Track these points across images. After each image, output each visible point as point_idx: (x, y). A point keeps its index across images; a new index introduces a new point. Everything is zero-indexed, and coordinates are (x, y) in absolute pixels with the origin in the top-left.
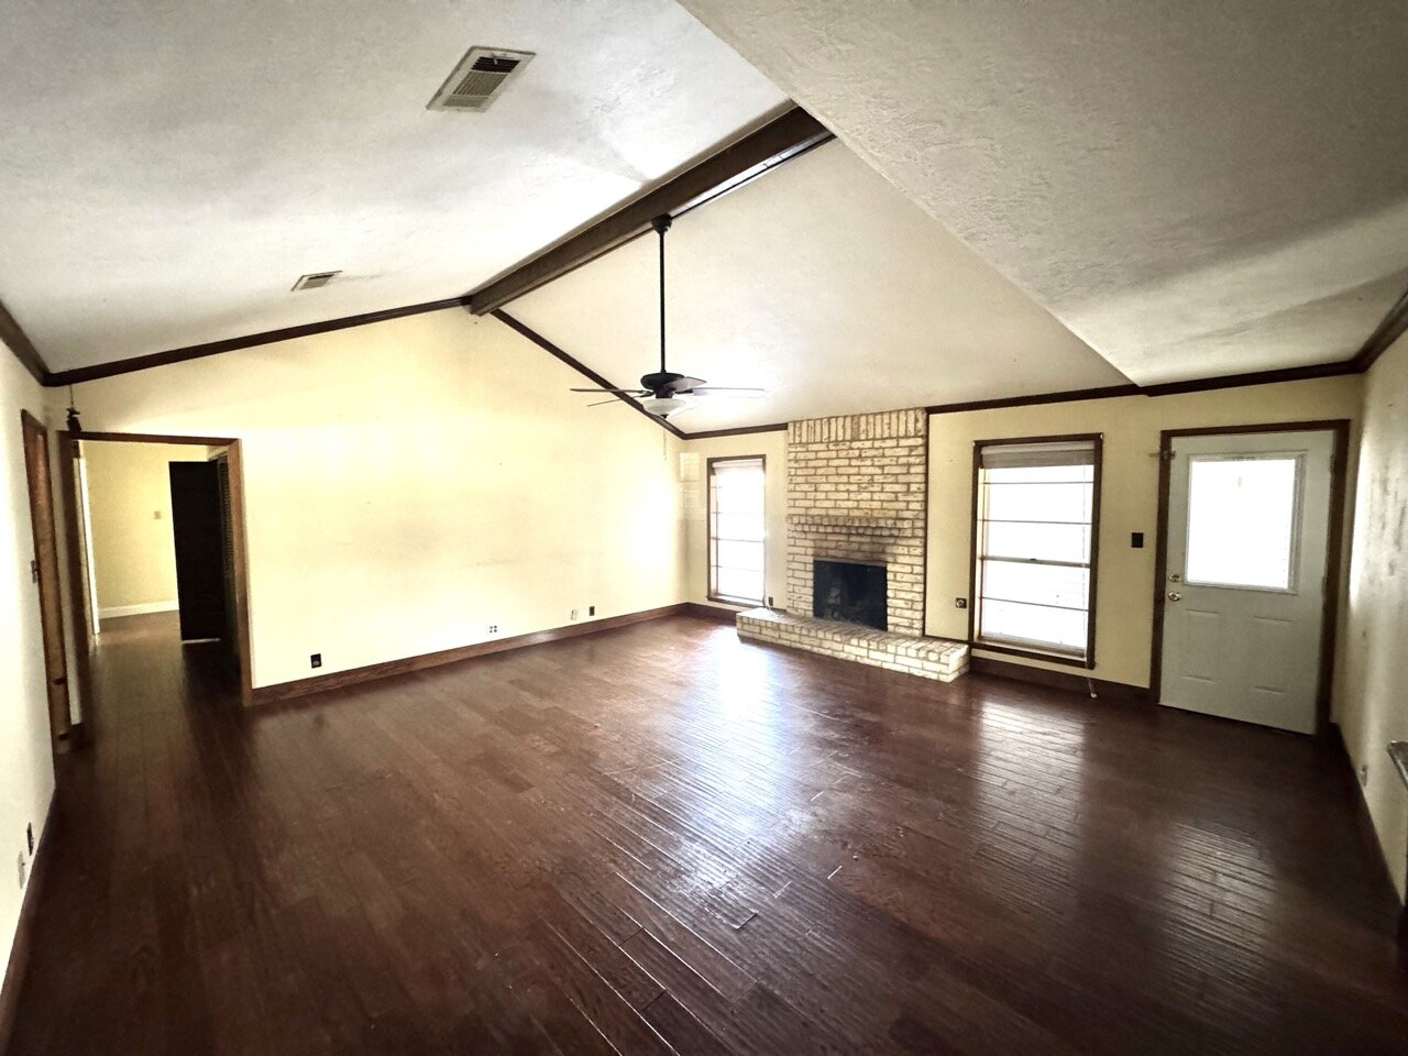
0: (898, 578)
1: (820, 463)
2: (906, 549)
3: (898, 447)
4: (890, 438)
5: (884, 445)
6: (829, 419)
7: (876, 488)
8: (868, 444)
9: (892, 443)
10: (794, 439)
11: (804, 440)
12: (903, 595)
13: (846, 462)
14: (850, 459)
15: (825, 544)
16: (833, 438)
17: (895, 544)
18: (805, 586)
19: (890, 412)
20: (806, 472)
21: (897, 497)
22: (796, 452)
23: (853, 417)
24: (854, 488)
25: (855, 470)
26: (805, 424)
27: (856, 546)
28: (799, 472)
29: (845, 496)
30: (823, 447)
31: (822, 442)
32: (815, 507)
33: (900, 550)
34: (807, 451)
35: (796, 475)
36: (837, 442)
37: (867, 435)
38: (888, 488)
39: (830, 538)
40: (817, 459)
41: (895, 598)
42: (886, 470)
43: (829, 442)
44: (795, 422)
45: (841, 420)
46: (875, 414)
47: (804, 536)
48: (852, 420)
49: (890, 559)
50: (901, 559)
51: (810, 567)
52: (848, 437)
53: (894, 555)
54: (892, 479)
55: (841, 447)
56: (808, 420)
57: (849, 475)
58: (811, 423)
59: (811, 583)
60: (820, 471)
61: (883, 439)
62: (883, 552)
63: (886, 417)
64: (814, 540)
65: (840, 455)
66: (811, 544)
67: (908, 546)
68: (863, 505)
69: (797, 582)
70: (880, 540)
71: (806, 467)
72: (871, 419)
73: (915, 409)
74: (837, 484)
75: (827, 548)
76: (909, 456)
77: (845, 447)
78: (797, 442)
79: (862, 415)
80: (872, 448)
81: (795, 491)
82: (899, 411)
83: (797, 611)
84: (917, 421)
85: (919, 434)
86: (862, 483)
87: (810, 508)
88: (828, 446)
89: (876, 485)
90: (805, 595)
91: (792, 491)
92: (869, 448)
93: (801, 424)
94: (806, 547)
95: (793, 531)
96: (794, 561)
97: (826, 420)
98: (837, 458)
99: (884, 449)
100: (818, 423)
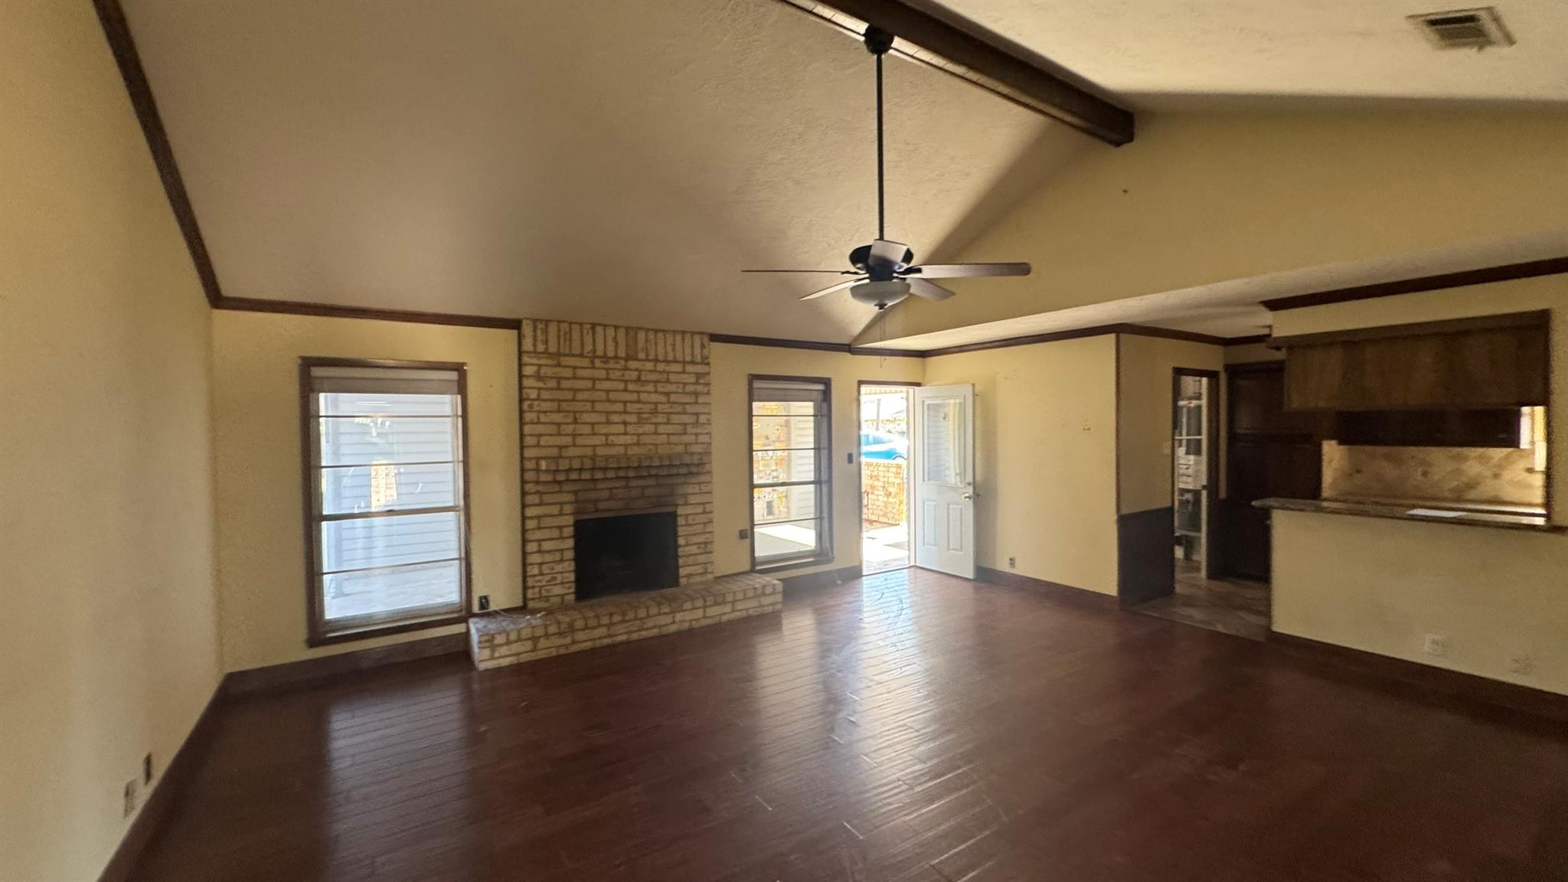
0: (690, 521)
1: (581, 384)
2: (697, 488)
3: (684, 372)
4: (675, 361)
5: (668, 369)
6: (594, 326)
7: (661, 419)
8: (649, 366)
9: (677, 368)
10: (535, 345)
11: (553, 349)
12: (695, 539)
13: (621, 386)
14: (626, 382)
15: (593, 495)
16: (600, 353)
17: (684, 483)
18: (562, 561)
19: (675, 332)
20: (558, 395)
21: (685, 429)
22: (540, 366)
23: (628, 329)
24: (633, 419)
25: (634, 397)
26: (553, 328)
27: (635, 493)
28: (545, 395)
29: (621, 428)
30: (586, 362)
31: (581, 355)
32: (574, 445)
33: (690, 489)
34: (559, 365)
35: (537, 399)
36: (605, 358)
37: (647, 355)
38: (675, 419)
39: (601, 485)
40: (575, 378)
41: (687, 545)
42: (673, 398)
43: (594, 357)
44: (534, 321)
45: (611, 332)
46: (656, 331)
47: (556, 488)
48: (627, 333)
49: (681, 502)
50: (692, 500)
51: (569, 531)
52: (622, 353)
54: (679, 409)
55: (612, 365)
56: (559, 322)
57: (625, 403)
58: (565, 326)
59: (570, 554)
60: (580, 396)
61: (667, 362)
62: (672, 494)
63: (669, 337)
64: (575, 493)
65: (612, 376)
66: (570, 497)
67: (699, 484)
68: (645, 439)
69: (548, 558)
70: (669, 481)
71: (559, 388)
72: (651, 336)
73: (702, 333)
74: (608, 413)
75: (596, 501)
76: (697, 383)
77: (618, 366)
78: (538, 350)
79: (640, 328)
80: (653, 371)
81: (538, 423)
82: (684, 333)
83: (548, 601)
84: (703, 346)
85: (705, 361)
86: (643, 413)
87: (566, 447)
88: (593, 362)
89: (661, 415)
90: (562, 573)
91: (532, 423)
92: (649, 371)
93: (547, 326)
94: (561, 504)
95: (537, 482)
96: (539, 528)
97: (588, 326)
98: (607, 379)
99: (668, 373)
100: (576, 328)
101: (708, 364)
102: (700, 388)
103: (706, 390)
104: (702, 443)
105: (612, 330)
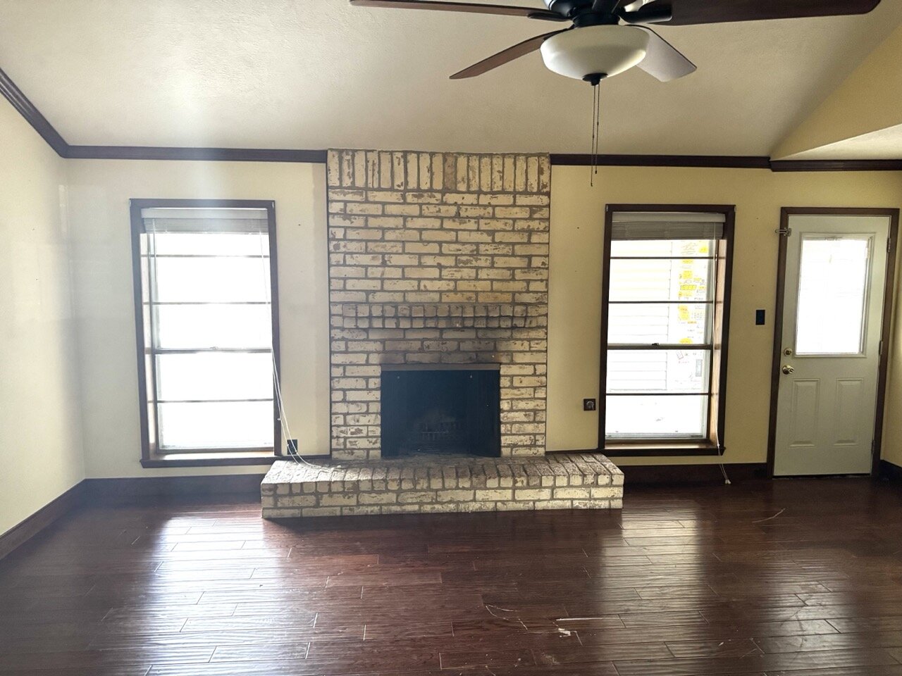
0: (516, 383)
1: (391, 222)
2: (526, 343)
3: (514, 205)
4: (503, 192)
5: (494, 202)
6: (405, 154)
7: (483, 262)
8: (471, 199)
9: (507, 200)
10: (340, 179)
11: (360, 182)
12: (522, 405)
13: (437, 224)
14: (442, 218)
15: (403, 346)
16: (412, 184)
17: (511, 338)
18: (367, 413)
19: (504, 156)
20: (364, 234)
21: (513, 275)
22: (346, 202)
23: (445, 156)
24: (449, 261)
25: (451, 236)
26: (360, 159)
27: (452, 346)
28: (352, 234)
29: (435, 273)
30: (394, 197)
31: (392, 189)
32: (382, 290)
33: (518, 346)
34: (367, 201)
35: (345, 239)
36: (419, 192)
37: (469, 186)
38: (500, 262)
39: (410, 335)
40: (384, 215)
41: (511, 410)
42: (498, 237)
43: (406, 190)
44: (341, 152)
45: (425, 161)
46: (481, 156)
47: (364, 336)
48: (445, 160)
49: (504, 359)
50: (519, 358)
51: (375, 383)
52: (438, 185)
53: (510, 353)
54: (507, 250)
55: (426, 199)
56: (367, 151)
57: (440, 243)
58: (373, 157)
59: (376, 407)
60: (390, 235)
61: (493, 193)
62: (495, 350)
63: (497, 163)
64: (383, 342)
65: (426, 212)
66: (378, 346)
67: (529, 340)
68: (462, 286)
69: (353, 409)
70: (490, 335)
71: (366, 227)
72: (474, 162)
73: (539, 155)
74: (420, 255)
75: (405, 352)
76: (531, 218)
77: (433, 201)
78: (344, 185)
79: (460, 154)
80: (476, 205)
81: (345, 265)
82: (516, 156)
83: (352, 453)
84: (541, 172)
85: (544, 191)
86: (462, 255)
87: (374, 292)
88: (404, 197)
89: (483, 258)
90: (368, 426)
91: (338, 265)
92: (472, 205)
93: (353, 157)
94: (368, 353)
95: (343, 329)
96: (345, 377)
97: (399, 155)
98: (421, 216)
99: (494, 207)
100: (385, 158)
101: (548, 194)
102: (534, 225)
103: (542, 226)
104: (537, 292)
105: (428, 157)
